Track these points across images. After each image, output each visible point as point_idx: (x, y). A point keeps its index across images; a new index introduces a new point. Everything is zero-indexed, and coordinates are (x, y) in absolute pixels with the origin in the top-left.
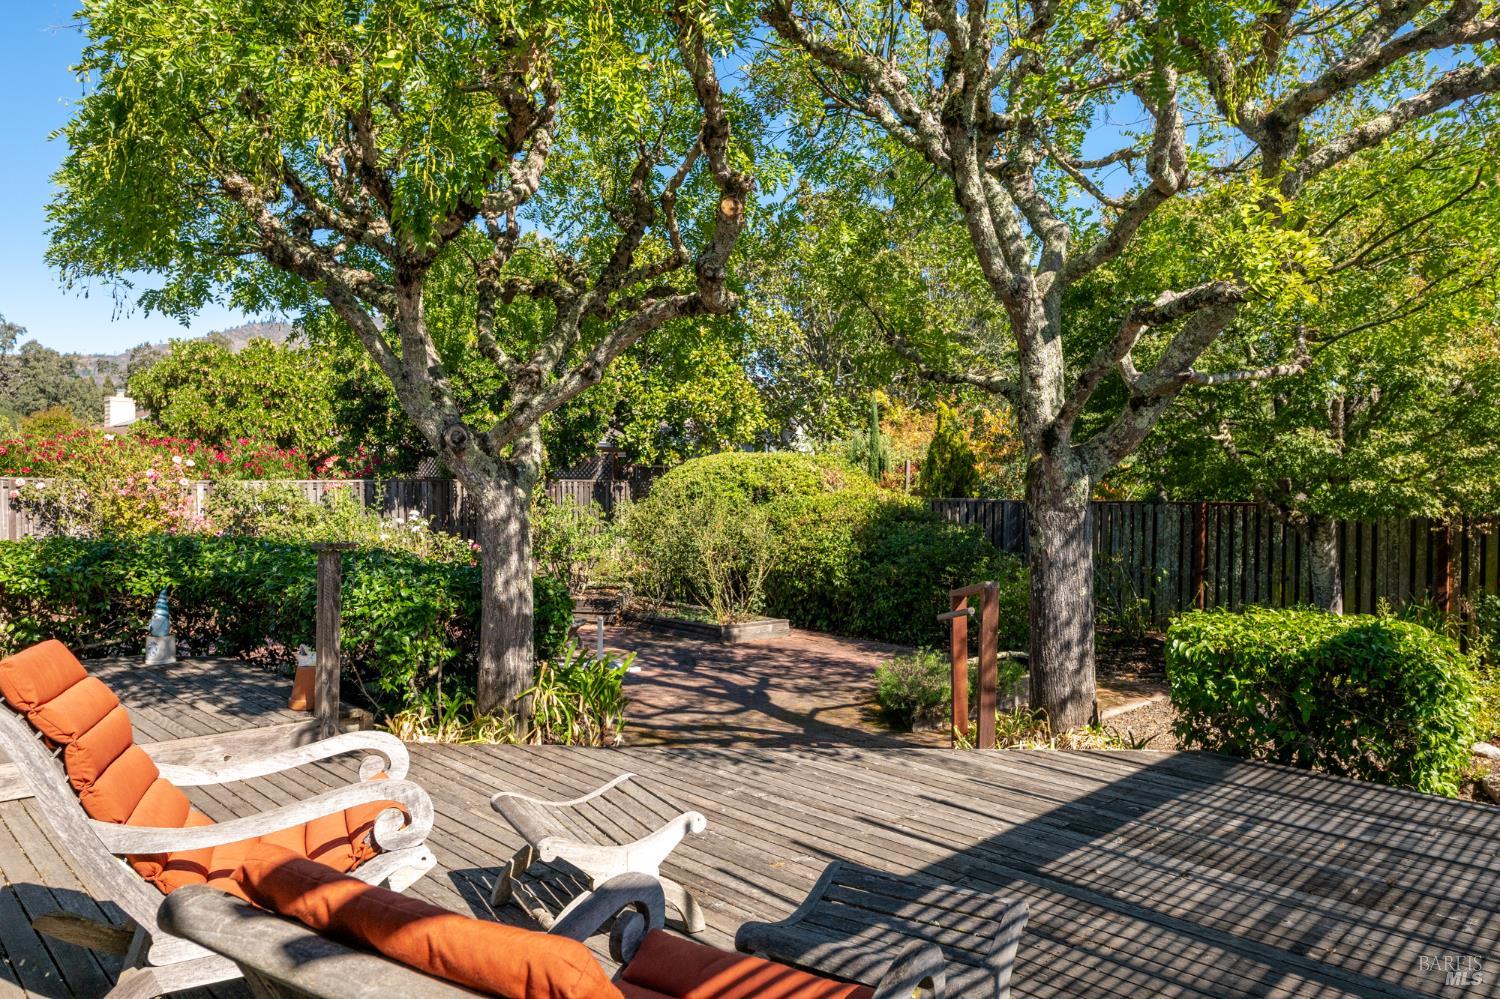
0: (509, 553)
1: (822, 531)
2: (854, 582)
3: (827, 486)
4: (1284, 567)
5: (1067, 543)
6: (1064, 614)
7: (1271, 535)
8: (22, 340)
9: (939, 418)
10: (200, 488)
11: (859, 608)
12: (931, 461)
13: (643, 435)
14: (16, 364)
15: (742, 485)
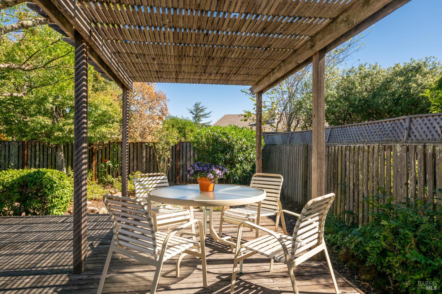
4: (51, 160)
7: (47, 151)
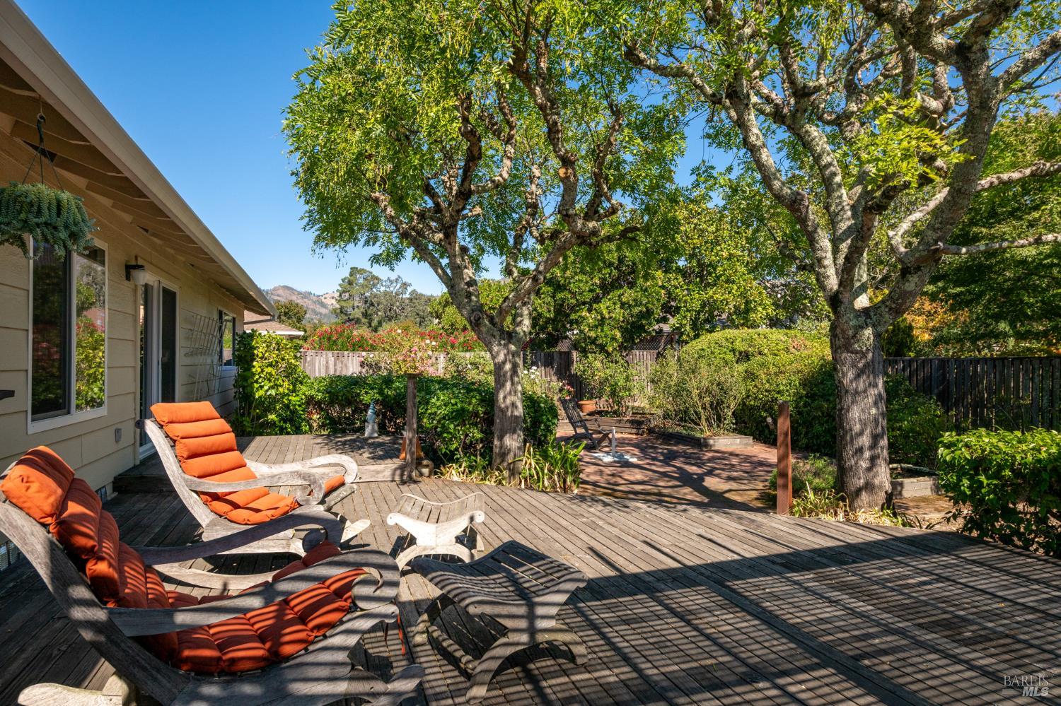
0: (506, 381)
1: (782, 380)
2: (800, 413)
3: (793, 350)
5: (858, 376)
6: (857, 428)
8: (410, 289)
10: (442, 357)
11: (804, 431)
13: (684, 322)
14: (407, 301)
15: (733, 351)
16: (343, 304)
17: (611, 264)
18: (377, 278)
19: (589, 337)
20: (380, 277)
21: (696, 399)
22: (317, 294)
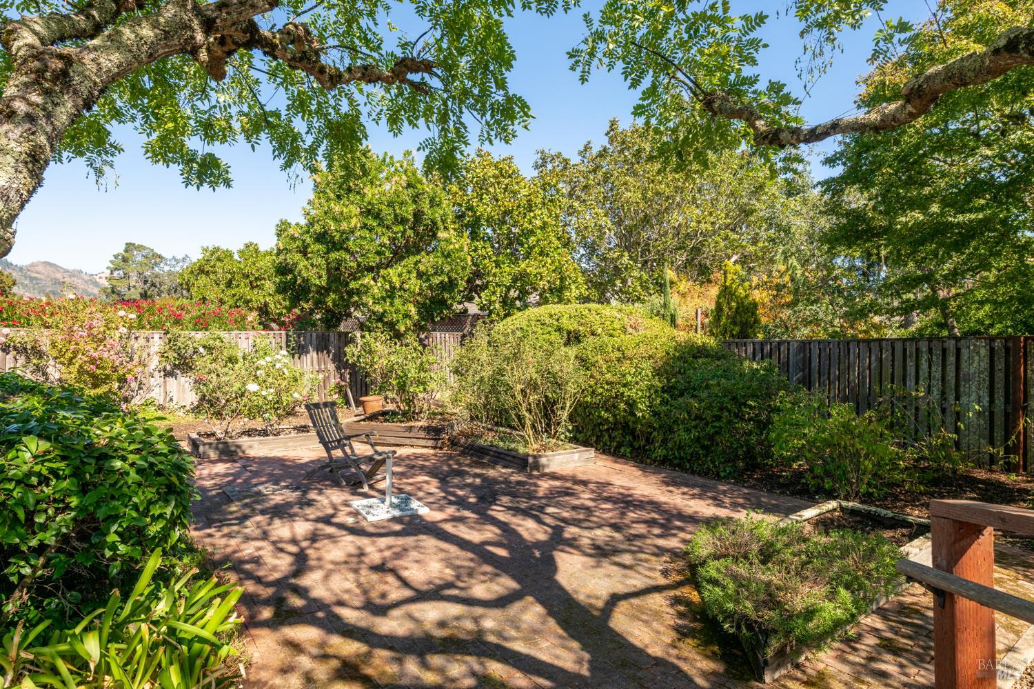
3: (630, 330)
9: (725, 273)
12: (719, 308)
13: (493, 298)
15: (559, 329)
16: (114, 283)
17: (403, 221)
18: (160, 257)
19: (374, 313)
20: (163, 255)
21: (519, 397)
22: (89, 273)
